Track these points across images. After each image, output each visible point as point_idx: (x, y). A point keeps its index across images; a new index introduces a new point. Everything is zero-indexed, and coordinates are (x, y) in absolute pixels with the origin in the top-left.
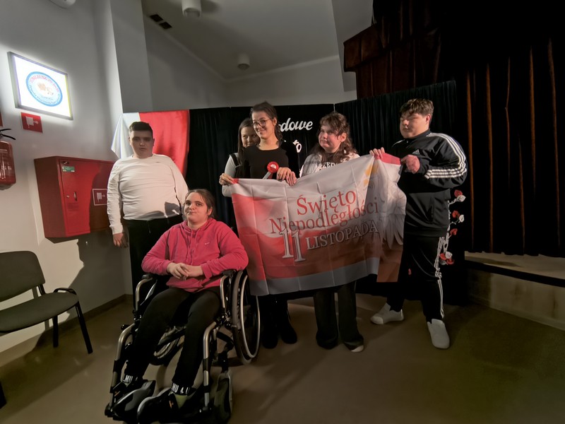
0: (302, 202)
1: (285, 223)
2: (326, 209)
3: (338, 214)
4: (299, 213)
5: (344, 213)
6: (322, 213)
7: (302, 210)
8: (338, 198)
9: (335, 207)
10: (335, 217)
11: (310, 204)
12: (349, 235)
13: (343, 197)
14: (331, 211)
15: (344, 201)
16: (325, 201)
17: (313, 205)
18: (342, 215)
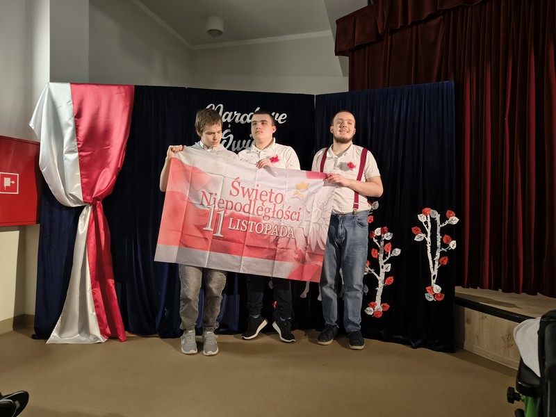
0: (236, 184)
1: (215, 199)
2: (256, 199)
3: (264, 208)
4: (231, 194)
5: (269, 209)
6: (251, 201)
7: (235, 192)
8: (269, 194)
9: (264, 201)
10: (260, 209)
11: (243, 188)
12: (268, 231)
13: (273, 196)
14: (259, 203)
15: (273, 199)
16: (257, 190)
17: (245, 190)
18: (267, 210)
